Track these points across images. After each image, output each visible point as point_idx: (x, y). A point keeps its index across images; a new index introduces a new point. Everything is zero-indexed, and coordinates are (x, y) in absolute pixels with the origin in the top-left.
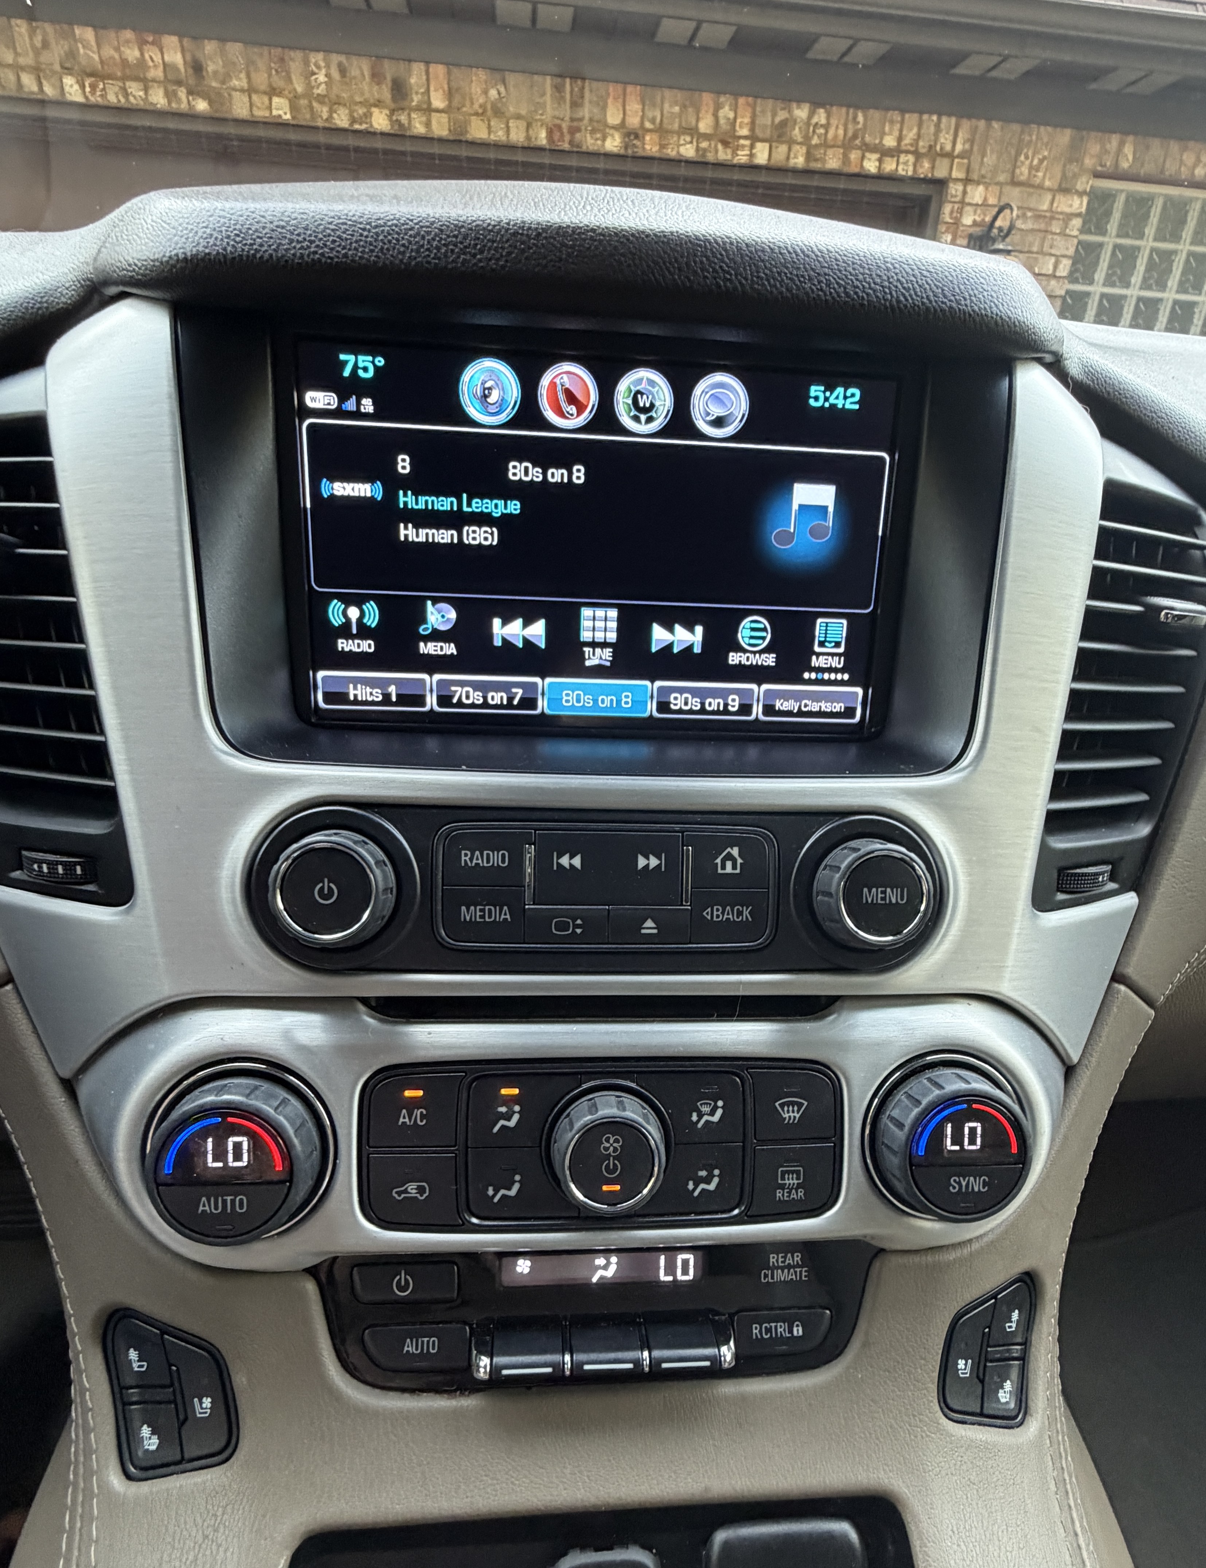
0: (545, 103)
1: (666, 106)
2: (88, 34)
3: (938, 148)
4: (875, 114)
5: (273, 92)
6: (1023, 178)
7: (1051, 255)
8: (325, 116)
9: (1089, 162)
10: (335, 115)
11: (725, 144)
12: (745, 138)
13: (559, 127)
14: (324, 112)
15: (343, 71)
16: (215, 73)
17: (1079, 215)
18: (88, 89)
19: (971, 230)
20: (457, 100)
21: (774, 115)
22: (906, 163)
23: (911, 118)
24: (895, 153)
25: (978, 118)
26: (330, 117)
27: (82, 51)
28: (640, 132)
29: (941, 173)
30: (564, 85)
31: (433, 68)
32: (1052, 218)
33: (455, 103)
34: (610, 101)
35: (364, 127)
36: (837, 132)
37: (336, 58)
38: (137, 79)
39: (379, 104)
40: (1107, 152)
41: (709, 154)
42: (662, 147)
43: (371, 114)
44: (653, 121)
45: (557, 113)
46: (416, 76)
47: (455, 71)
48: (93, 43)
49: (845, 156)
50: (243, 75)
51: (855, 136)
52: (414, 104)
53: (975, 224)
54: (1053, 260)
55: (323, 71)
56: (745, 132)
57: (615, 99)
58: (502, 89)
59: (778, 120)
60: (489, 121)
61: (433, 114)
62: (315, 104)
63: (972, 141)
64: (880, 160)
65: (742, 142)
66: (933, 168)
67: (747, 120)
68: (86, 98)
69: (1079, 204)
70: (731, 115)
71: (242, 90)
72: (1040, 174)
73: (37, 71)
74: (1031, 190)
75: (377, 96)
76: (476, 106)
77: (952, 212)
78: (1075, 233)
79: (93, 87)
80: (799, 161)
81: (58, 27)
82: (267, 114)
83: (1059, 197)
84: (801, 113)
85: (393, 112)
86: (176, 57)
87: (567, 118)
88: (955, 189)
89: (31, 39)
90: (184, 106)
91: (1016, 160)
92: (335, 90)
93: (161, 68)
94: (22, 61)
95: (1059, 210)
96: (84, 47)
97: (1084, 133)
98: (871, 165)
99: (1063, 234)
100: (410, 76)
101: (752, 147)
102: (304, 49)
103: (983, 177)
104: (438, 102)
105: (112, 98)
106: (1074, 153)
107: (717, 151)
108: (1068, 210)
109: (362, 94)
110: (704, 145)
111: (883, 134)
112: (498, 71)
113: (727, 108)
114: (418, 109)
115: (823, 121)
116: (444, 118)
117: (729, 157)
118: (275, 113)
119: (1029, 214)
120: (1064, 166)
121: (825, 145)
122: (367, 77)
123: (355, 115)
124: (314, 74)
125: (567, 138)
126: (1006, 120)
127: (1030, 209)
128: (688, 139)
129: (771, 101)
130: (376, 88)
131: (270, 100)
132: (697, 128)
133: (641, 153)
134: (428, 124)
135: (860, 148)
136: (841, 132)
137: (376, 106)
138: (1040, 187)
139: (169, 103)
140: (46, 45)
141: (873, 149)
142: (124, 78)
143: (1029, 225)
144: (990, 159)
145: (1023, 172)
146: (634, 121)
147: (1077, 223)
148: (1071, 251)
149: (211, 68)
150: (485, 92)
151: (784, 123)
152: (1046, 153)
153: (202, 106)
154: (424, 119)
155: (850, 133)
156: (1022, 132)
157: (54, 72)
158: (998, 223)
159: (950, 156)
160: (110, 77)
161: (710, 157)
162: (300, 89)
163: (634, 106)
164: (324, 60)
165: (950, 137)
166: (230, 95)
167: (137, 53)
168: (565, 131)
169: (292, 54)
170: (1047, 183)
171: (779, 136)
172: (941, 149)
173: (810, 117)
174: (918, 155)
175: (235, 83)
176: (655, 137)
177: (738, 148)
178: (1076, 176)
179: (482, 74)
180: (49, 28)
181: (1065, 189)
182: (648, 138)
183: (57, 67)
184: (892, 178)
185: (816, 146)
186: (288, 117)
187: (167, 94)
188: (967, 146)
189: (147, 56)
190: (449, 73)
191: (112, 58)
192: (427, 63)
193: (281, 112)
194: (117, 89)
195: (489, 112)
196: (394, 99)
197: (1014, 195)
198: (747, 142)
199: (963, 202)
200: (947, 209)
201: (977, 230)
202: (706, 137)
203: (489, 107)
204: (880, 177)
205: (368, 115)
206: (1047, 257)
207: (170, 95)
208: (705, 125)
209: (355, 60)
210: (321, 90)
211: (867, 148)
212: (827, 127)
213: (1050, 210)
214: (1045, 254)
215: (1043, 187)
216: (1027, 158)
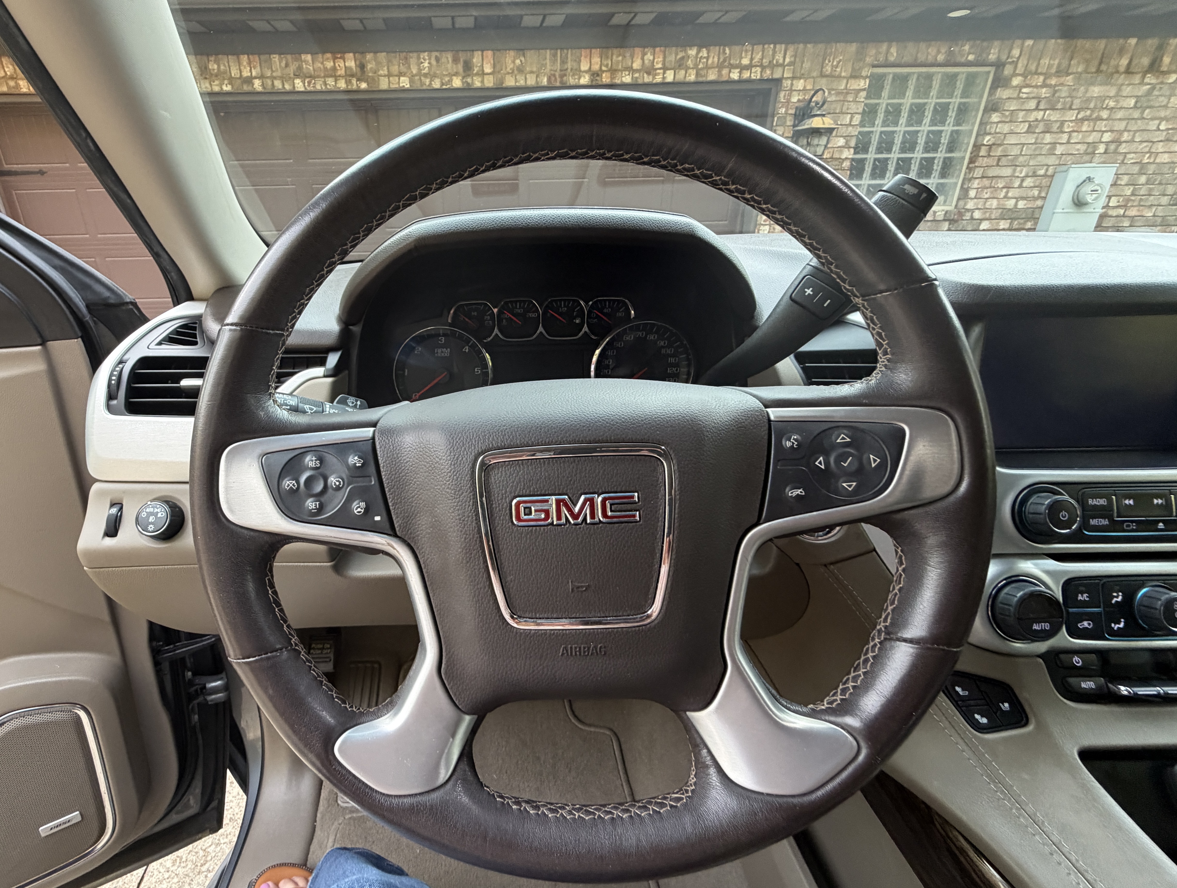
0: (546, 64)
1: (614, 57)
2: (309, 57)
3: (775, 62)
4: (737, 48)
5: (401, 74)
6: (828, 73)
7: (848, 113)
8: (427, 83)
9: (868, 60)
10: (433, 83)
11: (649, 73)
12: (660, 69)
13: (554, 75)
14: (427, 82)
15: (437, 60)
16: (371, 68)
17: (864, 90)
18: (306, 84)
19: (797, 105)
20: (498, 67)
21: (677, 54)
22: (755, 72)
23: (758, 48)
24: (749, 67)
25: (799, 43)
26: (431, 84)
27: (304, 66)
28: (599, 73)
29: (777, 76)
30: (556, 54)
31: (485, 53)
32: (847, 93)
33: (497, 69)
34: (582, 58)
35: (448, 86)
36: (714, 60)
37: (434, 54)
38: (331, 76)
39: (456, 74)
40: (880, 53)
41: (639, 80)
42: (612, 78)
43: (452, 80)
44: (607, 66)
45: (552, 68)
46: (476, 59)
47: (498, 53)
48: (311, 62)
49: (720, 72)
50: (385, 68)
51: (724, 61)
52: (475, 72)
53: (799, 101)
54: (849, 116)
55: (427, 61)
56: (660, 66)
57: (586, 57)
58: (523, 59)
59: (678, 57)
60: (516, 76)
61: (485, 76)
62: (422, 78)
63: (795, 56)
64: (740, 73)
65: (658, 71)
66: (772, 73)
67: (661, 59)
68: (306, 88)
69: (863, 84)
70: (651, 58)
71: (385, 76)
72: (838, 70)
73: (283, 79)
74: (833, 79)
75: (455, 70)
76: (508, 69)
77: (785, 96)
78: (862, 99)
79: (309, 83)
80: (692, 78)
81: (293, 56)
82: (397, 86)
83: (851, 81)
84: (693, 52)
85: (463, 77)
86: (351, 64)
87: (558, 70)
88: (787, 83)
89: (280, 63)
90: (355, 87)
91: (823, 64)
92: (433, 69)
93: (344, 69)
94: (274, 74)
95: (851, 88)
96: (306, 64)
97: (865, 45)
98: (735, 75)
99: (855, 101)
100: (473, 58)
101: (664, 73)
102: (417, 51)
103: (803, 74)
104: (488, 69)
105: (318, 87)
106: (860, 56)
107: (643, 77)
108: (858, 88)
109: (447, 70)
110: (637, 75)
111: (741, 58)
112: (521, 51)
113: (649, 54)
114: (477, 74)
115: (705, 55)
116: (491, 78)
117: (651, 80)
118: (401, 85)
119: (833, 92)
120: (853, 64)
121: (707, 67)
122: (450, 61)
123: (444, 81)
124: (422, 63)
125: (558, 80)
126: (815, 42)
127: (833, 90)
128: (627, 73)
129: (674, 48)
130: (454, 66)
131: (399, 79)
132: (632, 67)
133: (600, 83)
134: (482, 82)
135: (727, 67)
136: (716, 59)
137: (454, 75)
138: (839, 77)
139: (347, 86)
140: (287, 65)
141: (736, 67)
142: (326, 76)
143: (833, 98)
144: (807, 65)
145: (828, 69)
146: (596, 67)
147: (863, 94)
148: (860, 110)
149: (369, 66)
150: (514, 62)
151: (683, 58)
152: (841, 58)
153: (364, 86)
154: (480, 79)
155: (721, 60)
156: (826, 49)
157: (290, 78)
158: (814, 99)
159: (783, 65)
160: (319, 77)
161: (640, 81)
162: (414, 72)
163: (596, 60)
164: (428, 56)
165: (782, 55)
166: (378, 79)
167: (332, 64)
168: (557, 77)
169: (411, 54)
170: (843, 74)
171: (680, 66)
172: (777, 62)
173: (698, 53)
174: (763, 68)
175: (381, 72)
176: (608, 74)
177: (656, 75)
178: (861, 69)
179: (512, 53)
180: (289, 57)
181: (855, 76)
182: (604, 75)
183: (292, 75)
184: (749, 81)
185: (702, 69)
186: (408, 86)
187: (346, 82)
188: (793, 59)
189: (337, 65)
190: (494, 54)
191: (320, 68)
192: (482, 51)
193: (404, 84)
194: (321, 83)
195: (516, 72)
196: (464, 71)
197: (823, 83)
198: (661, 71)
199: (791, 90)
200: (782, 94)
201: (801, 105)
202: (637, 71)
203: (515, 68)
204: (740, 81)
205: (450, 81)
207: (348, 82)
208: (637, 65)
209: (444, 54)
210: (426, 71)
211: (732, 67)
212: (707, 58)
213: (846, 88)
214: (844, 113)
215: (841, 77)
216: (829, 61)
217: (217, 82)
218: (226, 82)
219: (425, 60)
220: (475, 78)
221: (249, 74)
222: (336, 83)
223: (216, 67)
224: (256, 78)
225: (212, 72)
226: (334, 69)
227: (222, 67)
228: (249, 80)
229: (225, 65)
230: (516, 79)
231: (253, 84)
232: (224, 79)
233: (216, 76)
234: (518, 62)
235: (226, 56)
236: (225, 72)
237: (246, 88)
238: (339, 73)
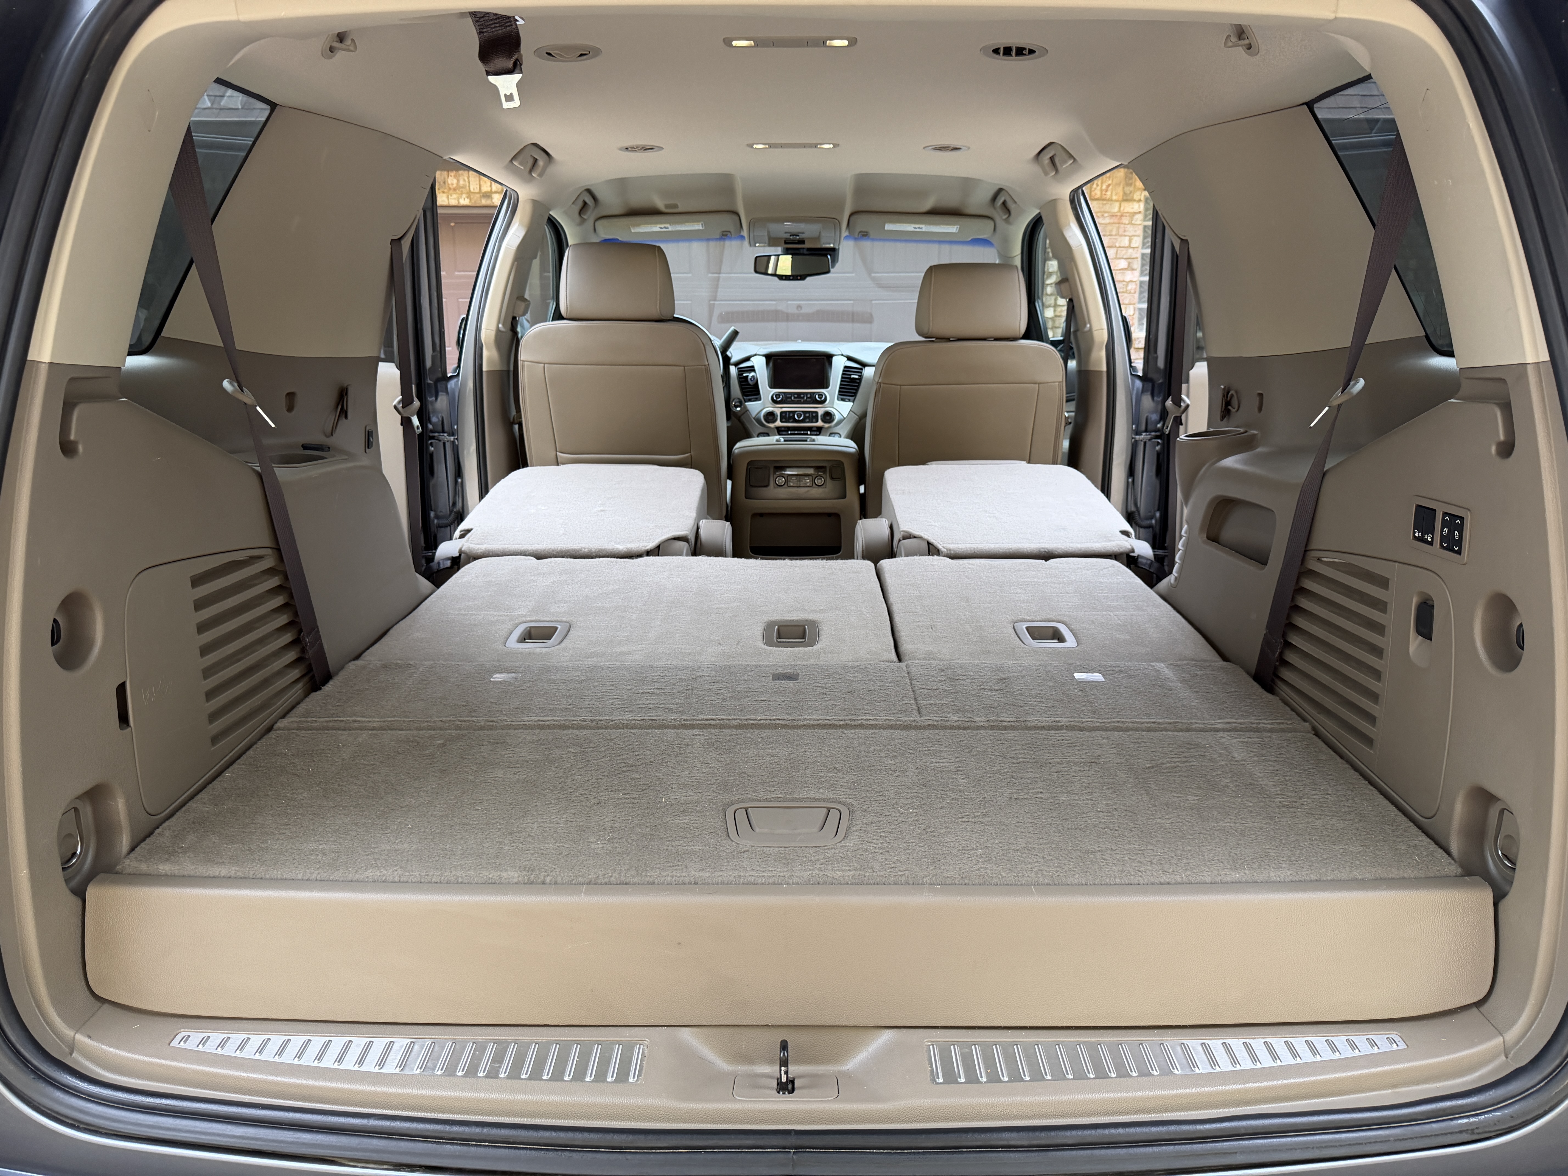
7: (1125, 236)
32: (1122, 216)
72: (1109, 193)
74: (1105, 202)
78: (1139, 222)
83: (1124, 204)
95: (1125, 211)
108: (1131, 211)
119: (1106, 215)
120: (1123, 188)
138: (1110, 200)
152: (1110, 182)
206: (1123, 238)
213: (1119, 211)
214: (1121, 236)
215: (1112, 200)
216: (1098, 185)
217: (455, 196)
218: (464, 196)
221: (489, 189)
223: (455, 181)
224: (496, 192)
225: (450, 186)
227: (461, 182)
228: (488, 195)
229: (464, 180)
232: (462, 193)
233: (455, 190)
235: (466, 172)
236: (464, 187)
237: (484, 202)
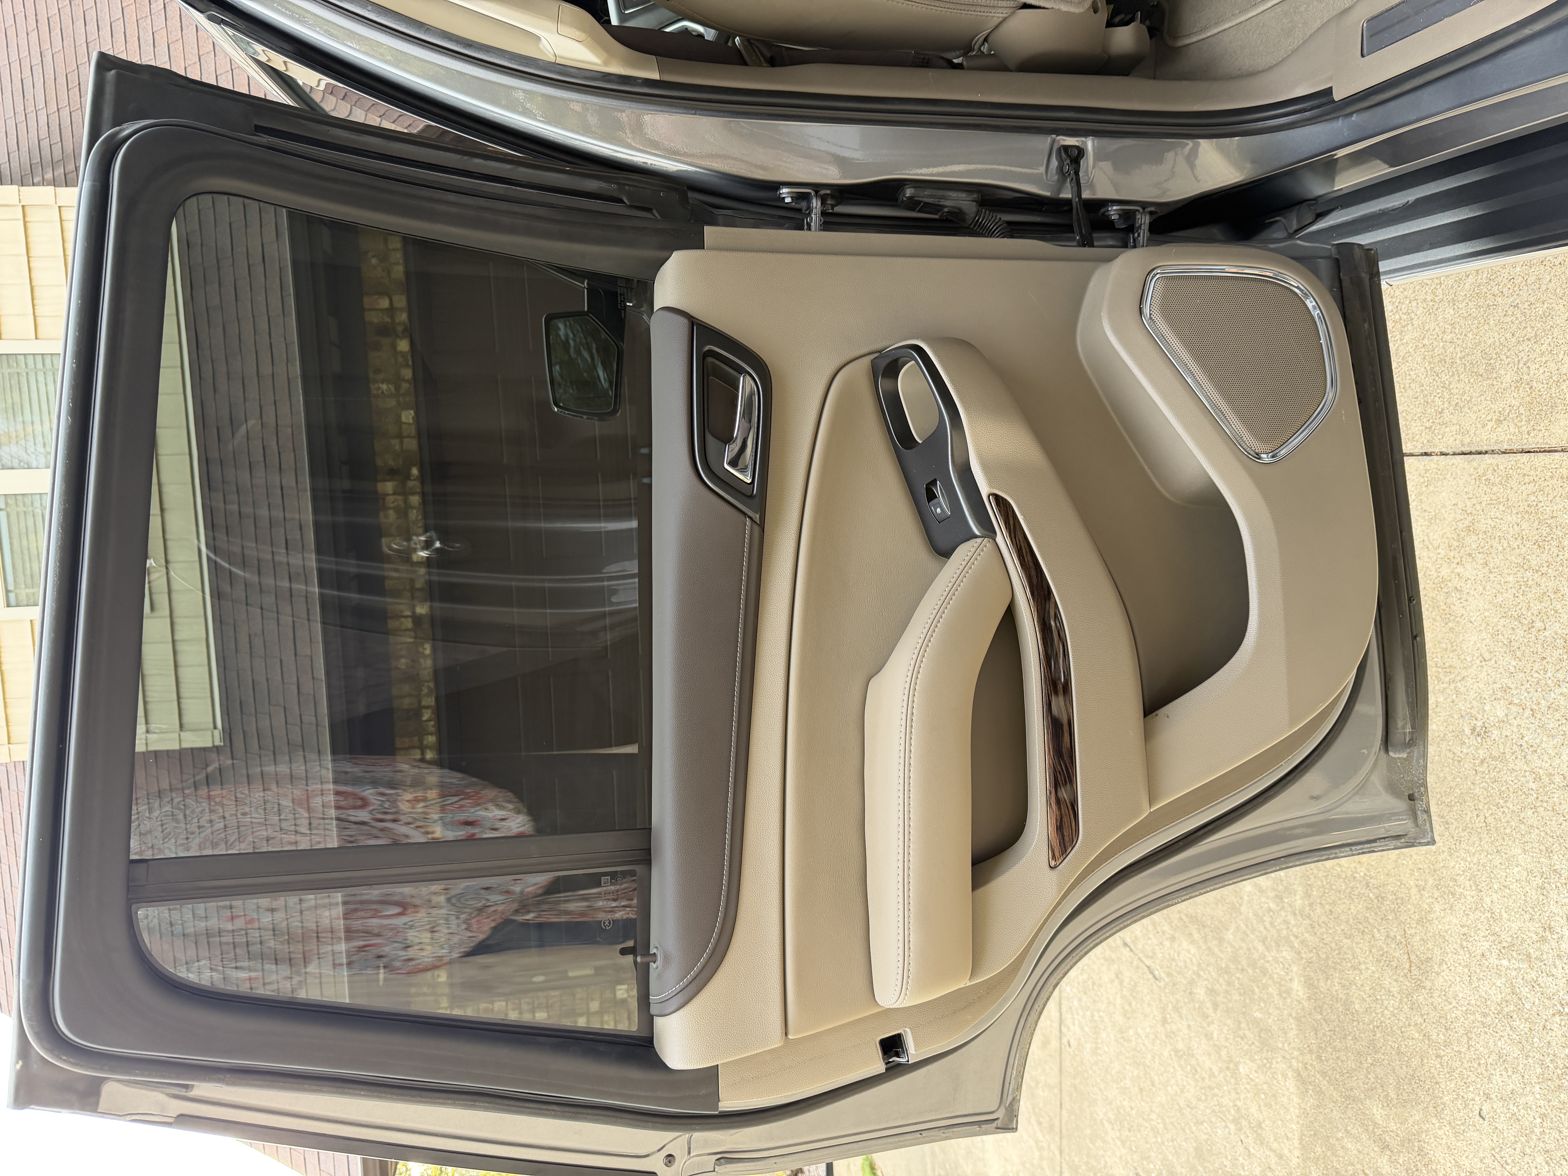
219: (379, 388)
220: (397, 321)
222: (414, 508)
226: (396, 509)
230: (395, 264)
231: (421, 615)
234: (374, 261)
238: (401, 503)
